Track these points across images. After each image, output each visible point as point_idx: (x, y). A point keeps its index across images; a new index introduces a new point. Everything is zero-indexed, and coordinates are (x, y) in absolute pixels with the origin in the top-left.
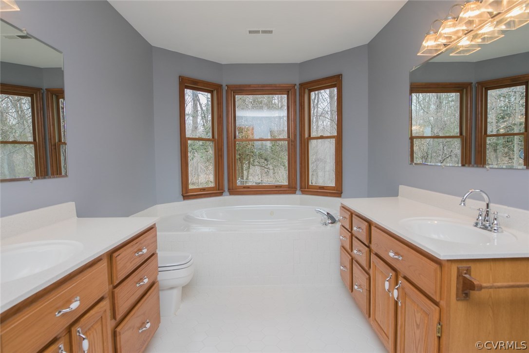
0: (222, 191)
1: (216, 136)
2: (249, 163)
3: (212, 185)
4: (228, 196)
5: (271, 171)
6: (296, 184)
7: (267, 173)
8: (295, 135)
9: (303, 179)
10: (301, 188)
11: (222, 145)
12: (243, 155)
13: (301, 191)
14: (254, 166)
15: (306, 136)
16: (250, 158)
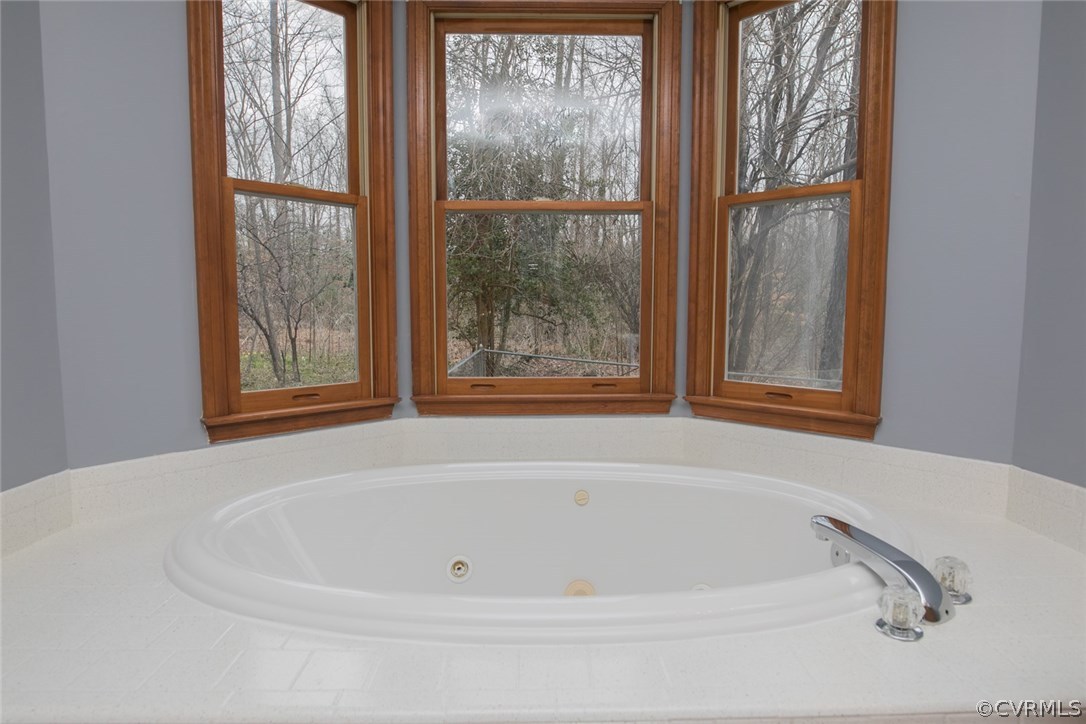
0: (387, 401)
1: (365, 188)
2: (507, 308)
3: (350, 375)
4: (412, 417)
5: (559, 330)
6: (671, 375)
7: (550, 333)
8: (674, 189)
9: (700, 358)
10: (691, 390)
11: (391, 223)
12: (492, 287)
13: (691, 403)
14: (518, 314)
15: (719, 190)
16: (510, 297)
